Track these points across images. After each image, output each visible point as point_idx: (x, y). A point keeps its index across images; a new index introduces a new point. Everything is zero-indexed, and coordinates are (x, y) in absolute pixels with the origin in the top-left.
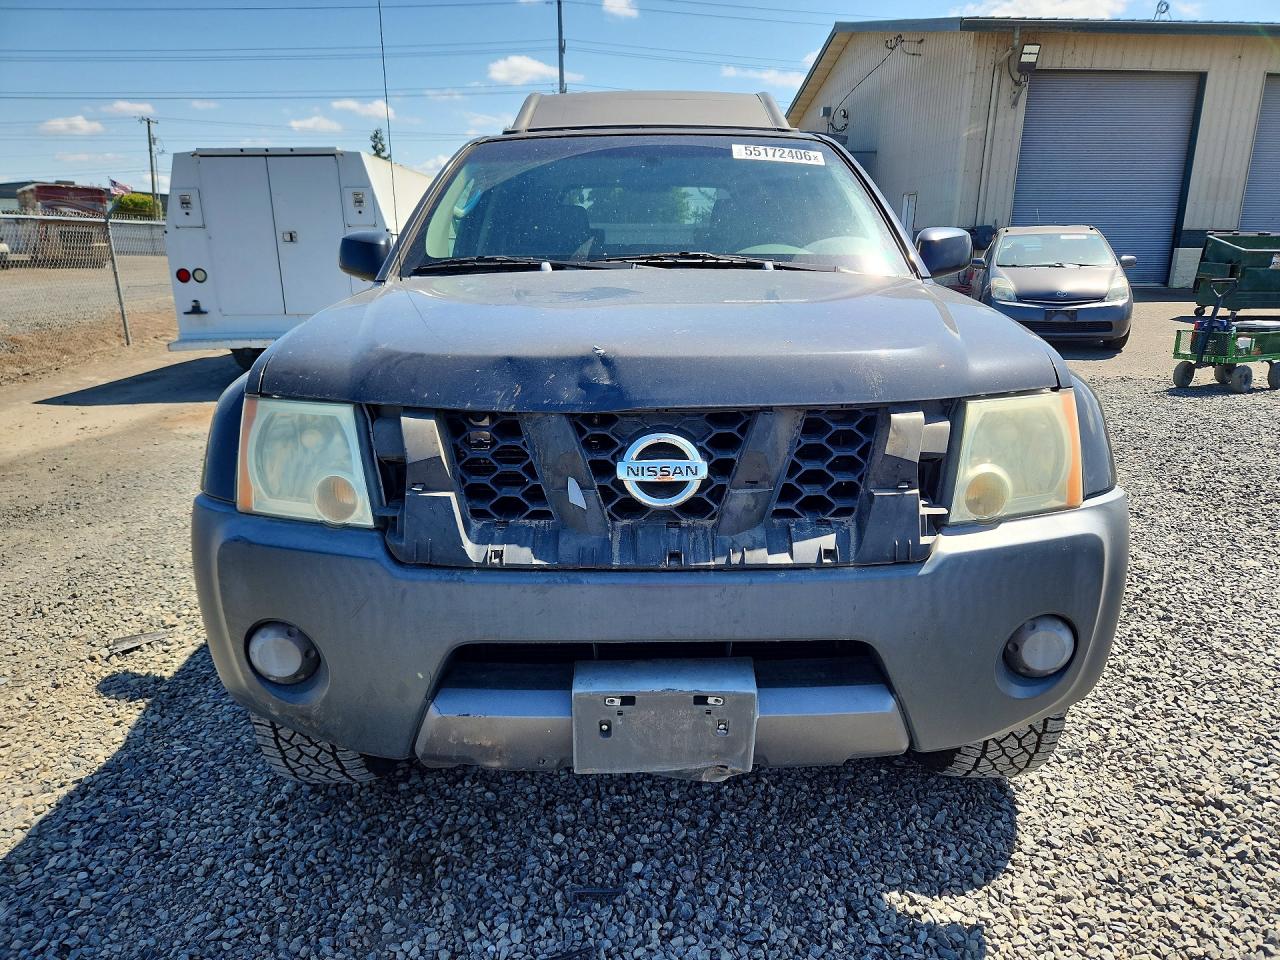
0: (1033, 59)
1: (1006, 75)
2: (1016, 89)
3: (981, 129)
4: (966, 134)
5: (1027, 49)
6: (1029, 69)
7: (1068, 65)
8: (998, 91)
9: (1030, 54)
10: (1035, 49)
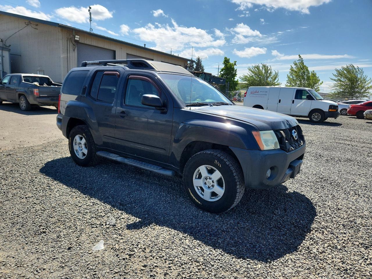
0: (78, 39)
1: (71, 42)
2: (74, 46)
3: (66, 56)
4: (62, 56)
5: (76, 36)
6: (77, 42)
7: (86, 43)
8: (69, 46)
9: (77, 38)
10: (78, 37)
